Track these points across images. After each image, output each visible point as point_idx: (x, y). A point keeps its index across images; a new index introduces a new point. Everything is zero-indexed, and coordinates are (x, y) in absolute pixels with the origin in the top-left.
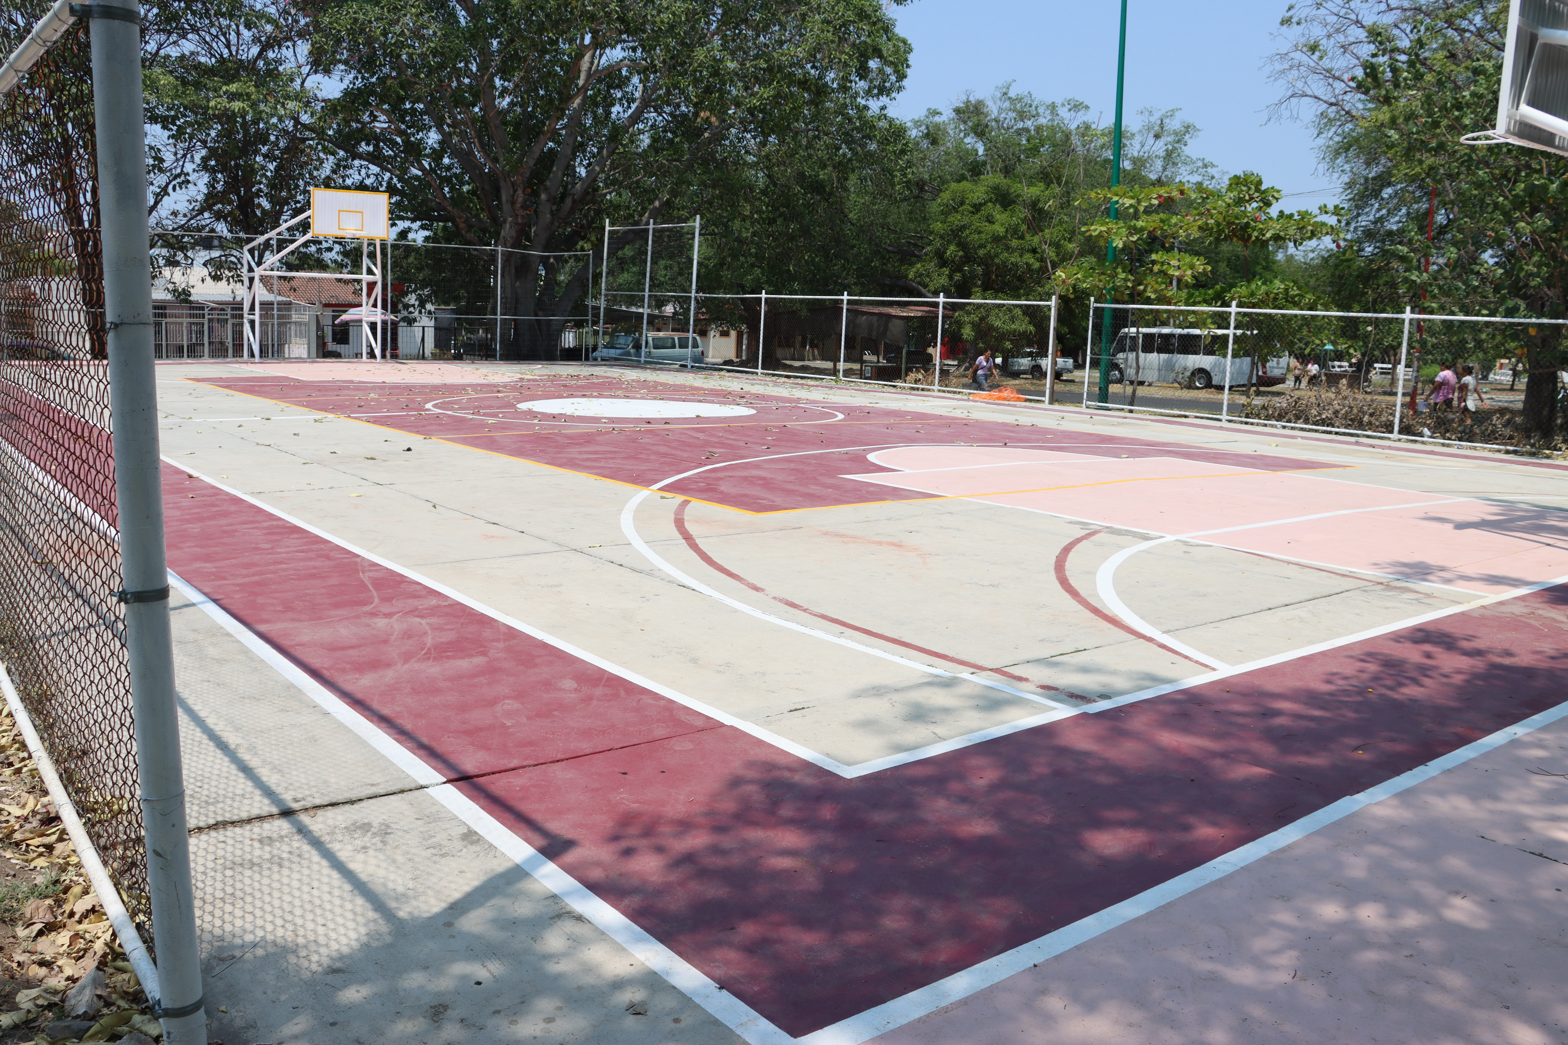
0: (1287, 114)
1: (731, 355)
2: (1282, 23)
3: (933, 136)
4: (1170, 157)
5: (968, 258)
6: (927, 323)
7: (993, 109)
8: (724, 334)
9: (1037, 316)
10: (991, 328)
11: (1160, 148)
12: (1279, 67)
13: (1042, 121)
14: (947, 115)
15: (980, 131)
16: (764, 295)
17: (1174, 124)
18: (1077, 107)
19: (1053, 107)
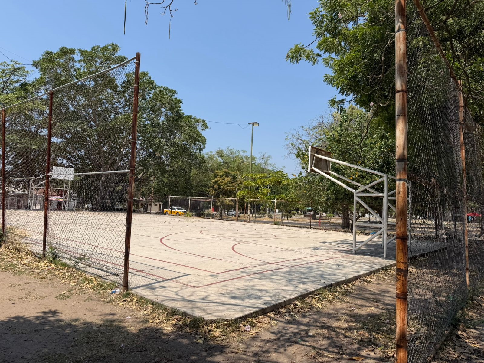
0: (289, 157)
1: (157, 210)
2: (286, 139)
3: (211, 158)
4: (265, 163)
5: (219, 188)
6: (210, 203)
7: (225, 152)
8: (156, 205)
9: (234, 202)
10: (225, 204)
11: (263, 161)
12: (286, 147)
13: (237, 154)
14: (214, 153)
15: (222, 157)
16: (190, 197)
17: (266, 156)
18: (244, 152)
19: (239, 151)
